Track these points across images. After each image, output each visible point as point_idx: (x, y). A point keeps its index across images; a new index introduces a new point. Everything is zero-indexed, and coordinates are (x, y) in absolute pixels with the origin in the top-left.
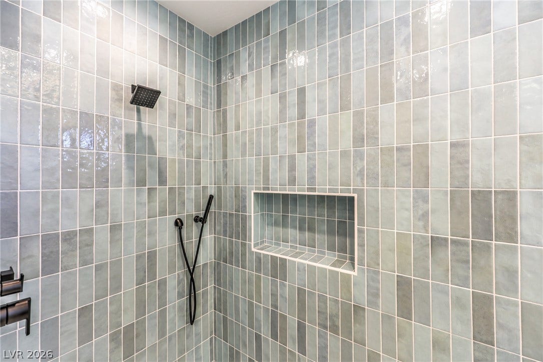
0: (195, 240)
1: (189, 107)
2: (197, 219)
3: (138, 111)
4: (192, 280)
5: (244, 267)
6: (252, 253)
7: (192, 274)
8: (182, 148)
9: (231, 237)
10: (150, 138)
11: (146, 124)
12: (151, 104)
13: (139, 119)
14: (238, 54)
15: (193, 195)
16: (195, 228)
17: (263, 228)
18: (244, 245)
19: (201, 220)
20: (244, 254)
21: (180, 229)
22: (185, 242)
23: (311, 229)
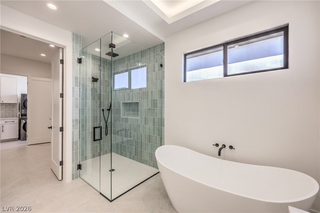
0: (107, 115)
1: (106, 81)
2: (108, 110)
3: (94, 83)
4: (106, 124)
5: (120, 122)
6: (121, 117)
7: (106, 123)
8: (104, 91)
9: (117, 114)
10: (96, 89)
11: (95, 86)
12: (96, 81)
13: (94, 85)
14: (119, 66)
15: (107, 103)
16: (107, 112)
17: (125, 112)
18: (120, 116)
19: (109, 110)
20: (120, 118)
21: (103, 111)
22: (105, 115)
23: (134, 111)
